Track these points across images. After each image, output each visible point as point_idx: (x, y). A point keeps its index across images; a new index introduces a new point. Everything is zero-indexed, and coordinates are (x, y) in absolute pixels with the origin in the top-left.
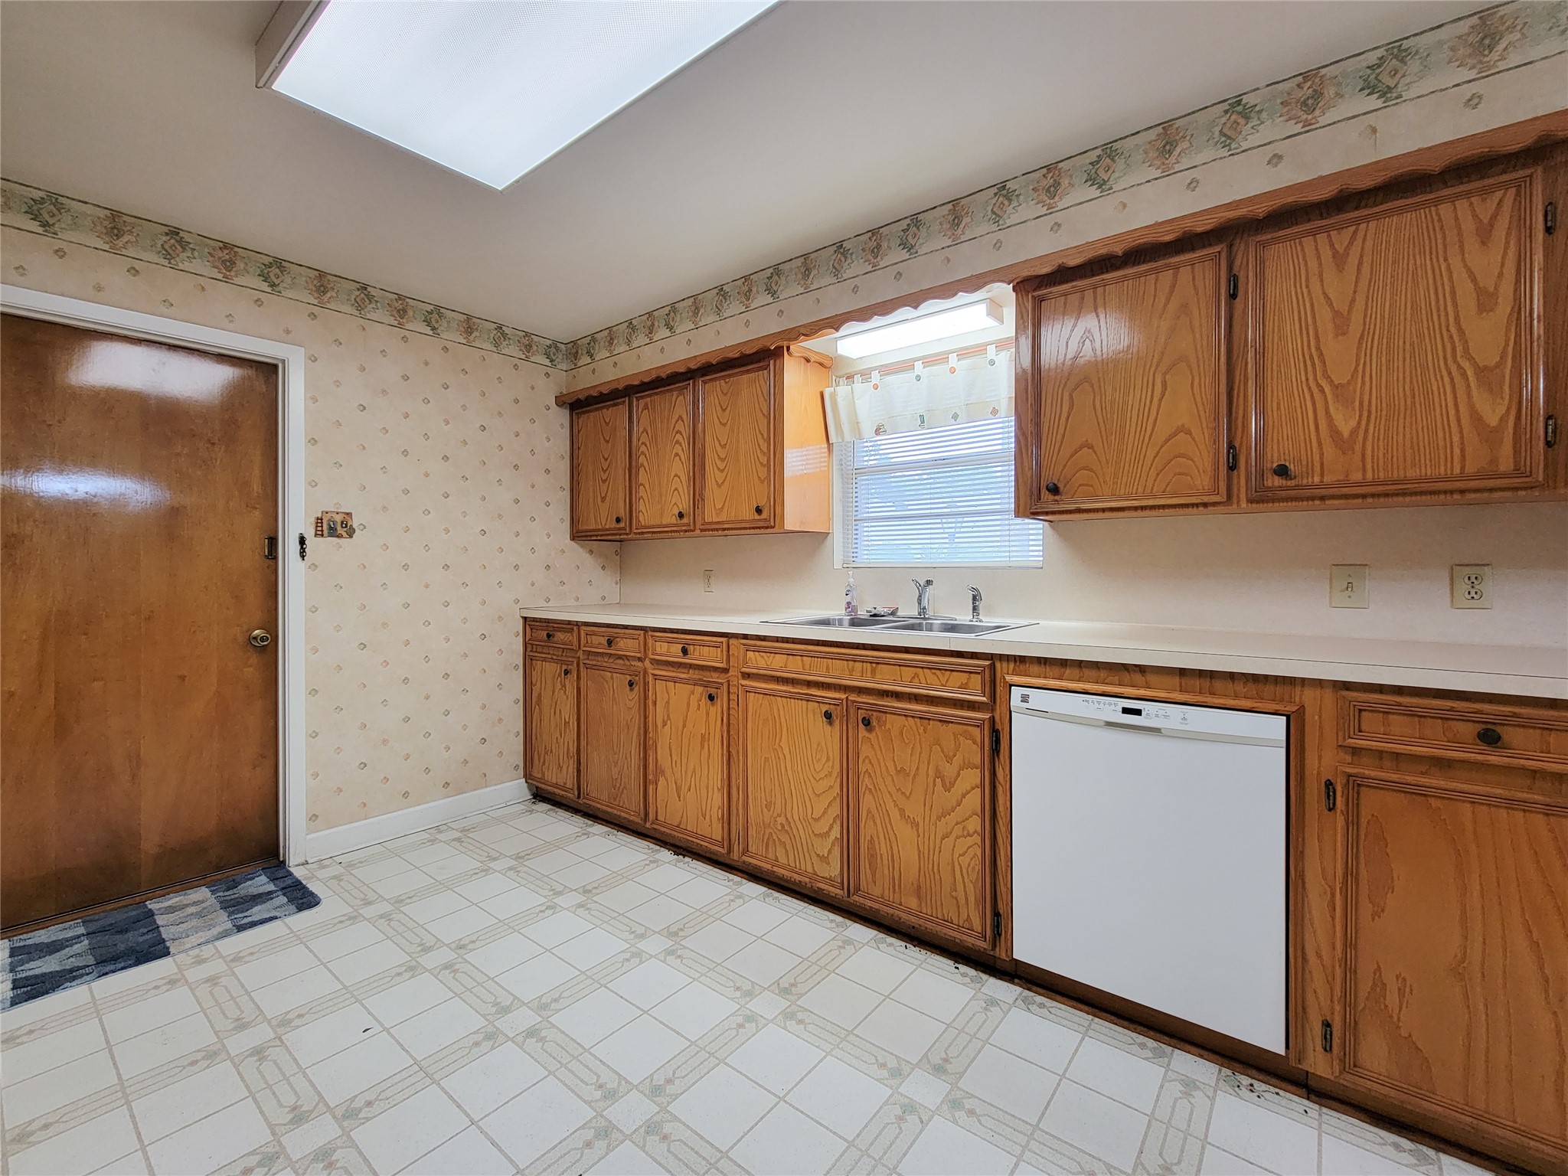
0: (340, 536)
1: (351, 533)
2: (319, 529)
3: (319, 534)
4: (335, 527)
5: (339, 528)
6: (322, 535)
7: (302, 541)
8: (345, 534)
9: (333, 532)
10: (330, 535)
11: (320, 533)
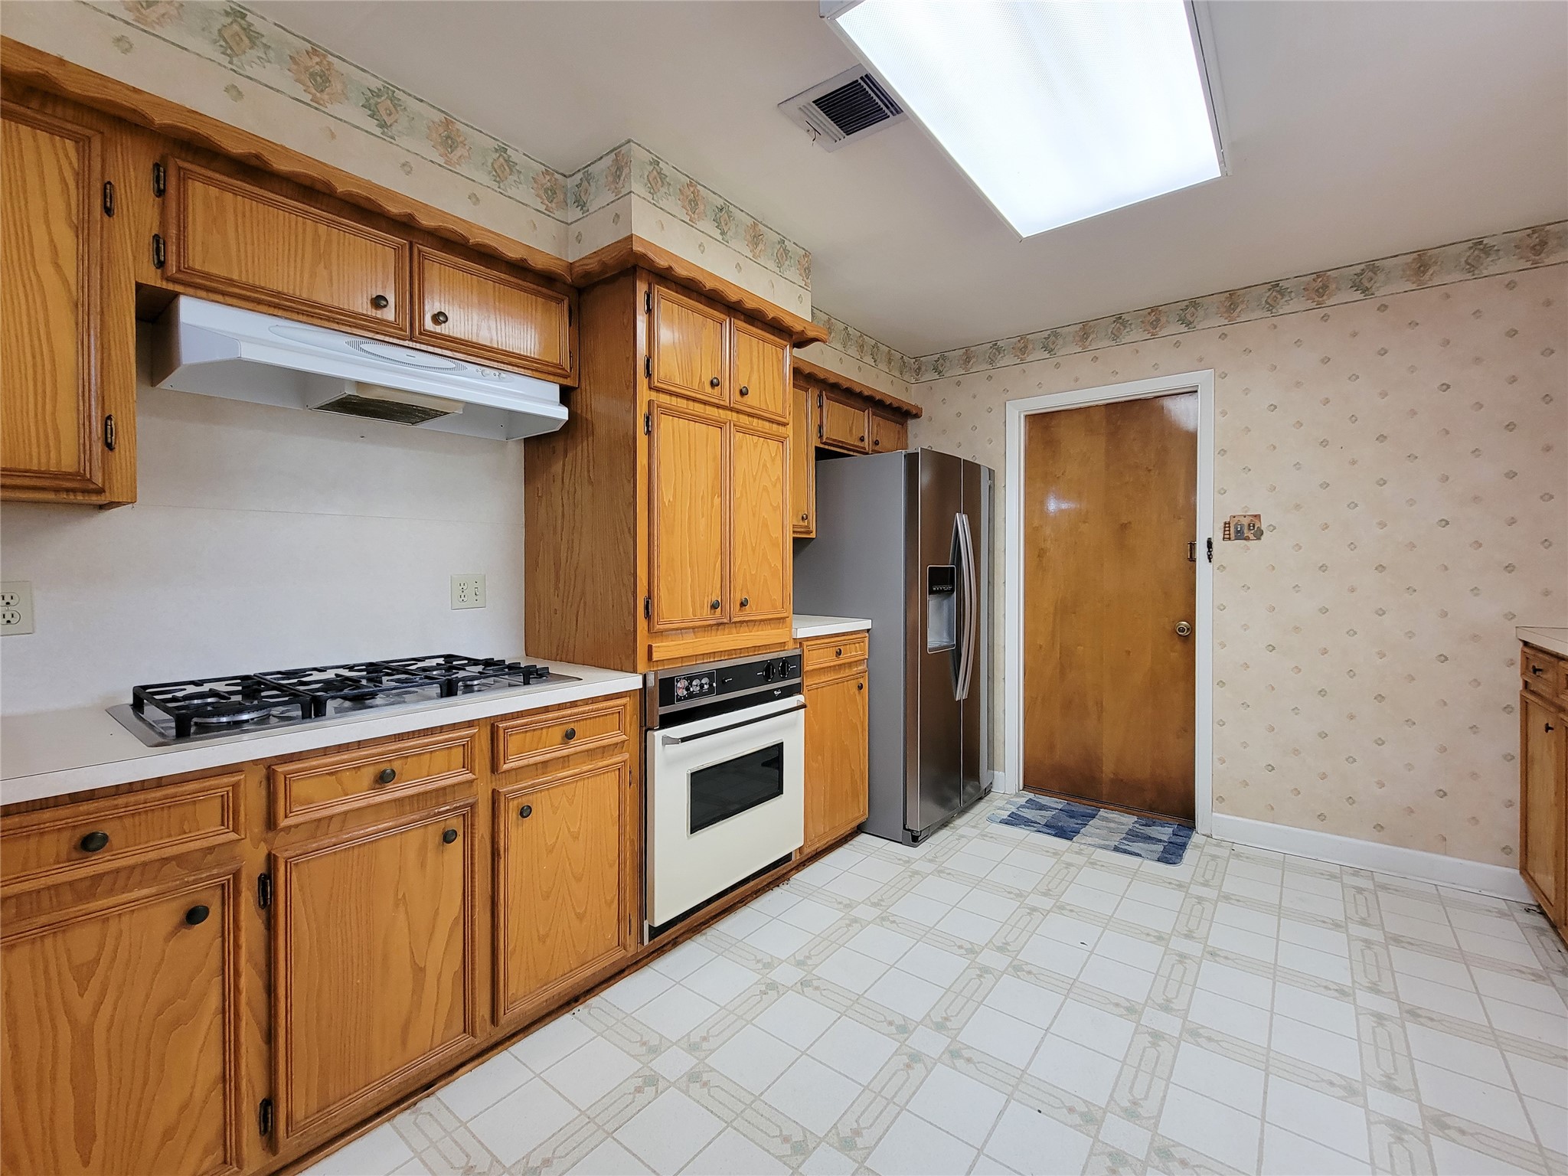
0: (1247, 539)
1: (1259, 535)
2: (1228, 532)
3: (1227, 538)
4: (1243, 530)
5: (1246, 531)
6: (1229, 539)
7: (1210, 544)
8: (1252, 537)
9: (1240, 535)
10: (1237, 539)
11: (1228, 536)
